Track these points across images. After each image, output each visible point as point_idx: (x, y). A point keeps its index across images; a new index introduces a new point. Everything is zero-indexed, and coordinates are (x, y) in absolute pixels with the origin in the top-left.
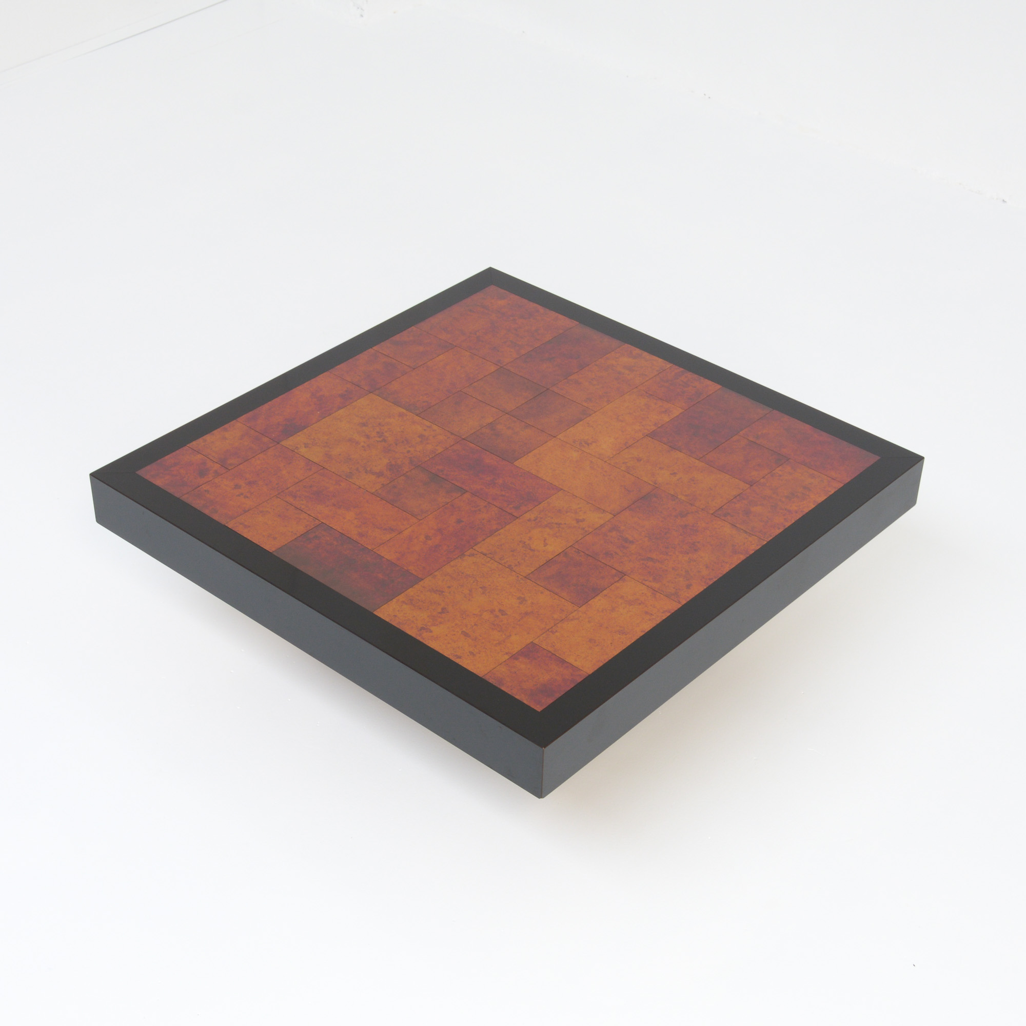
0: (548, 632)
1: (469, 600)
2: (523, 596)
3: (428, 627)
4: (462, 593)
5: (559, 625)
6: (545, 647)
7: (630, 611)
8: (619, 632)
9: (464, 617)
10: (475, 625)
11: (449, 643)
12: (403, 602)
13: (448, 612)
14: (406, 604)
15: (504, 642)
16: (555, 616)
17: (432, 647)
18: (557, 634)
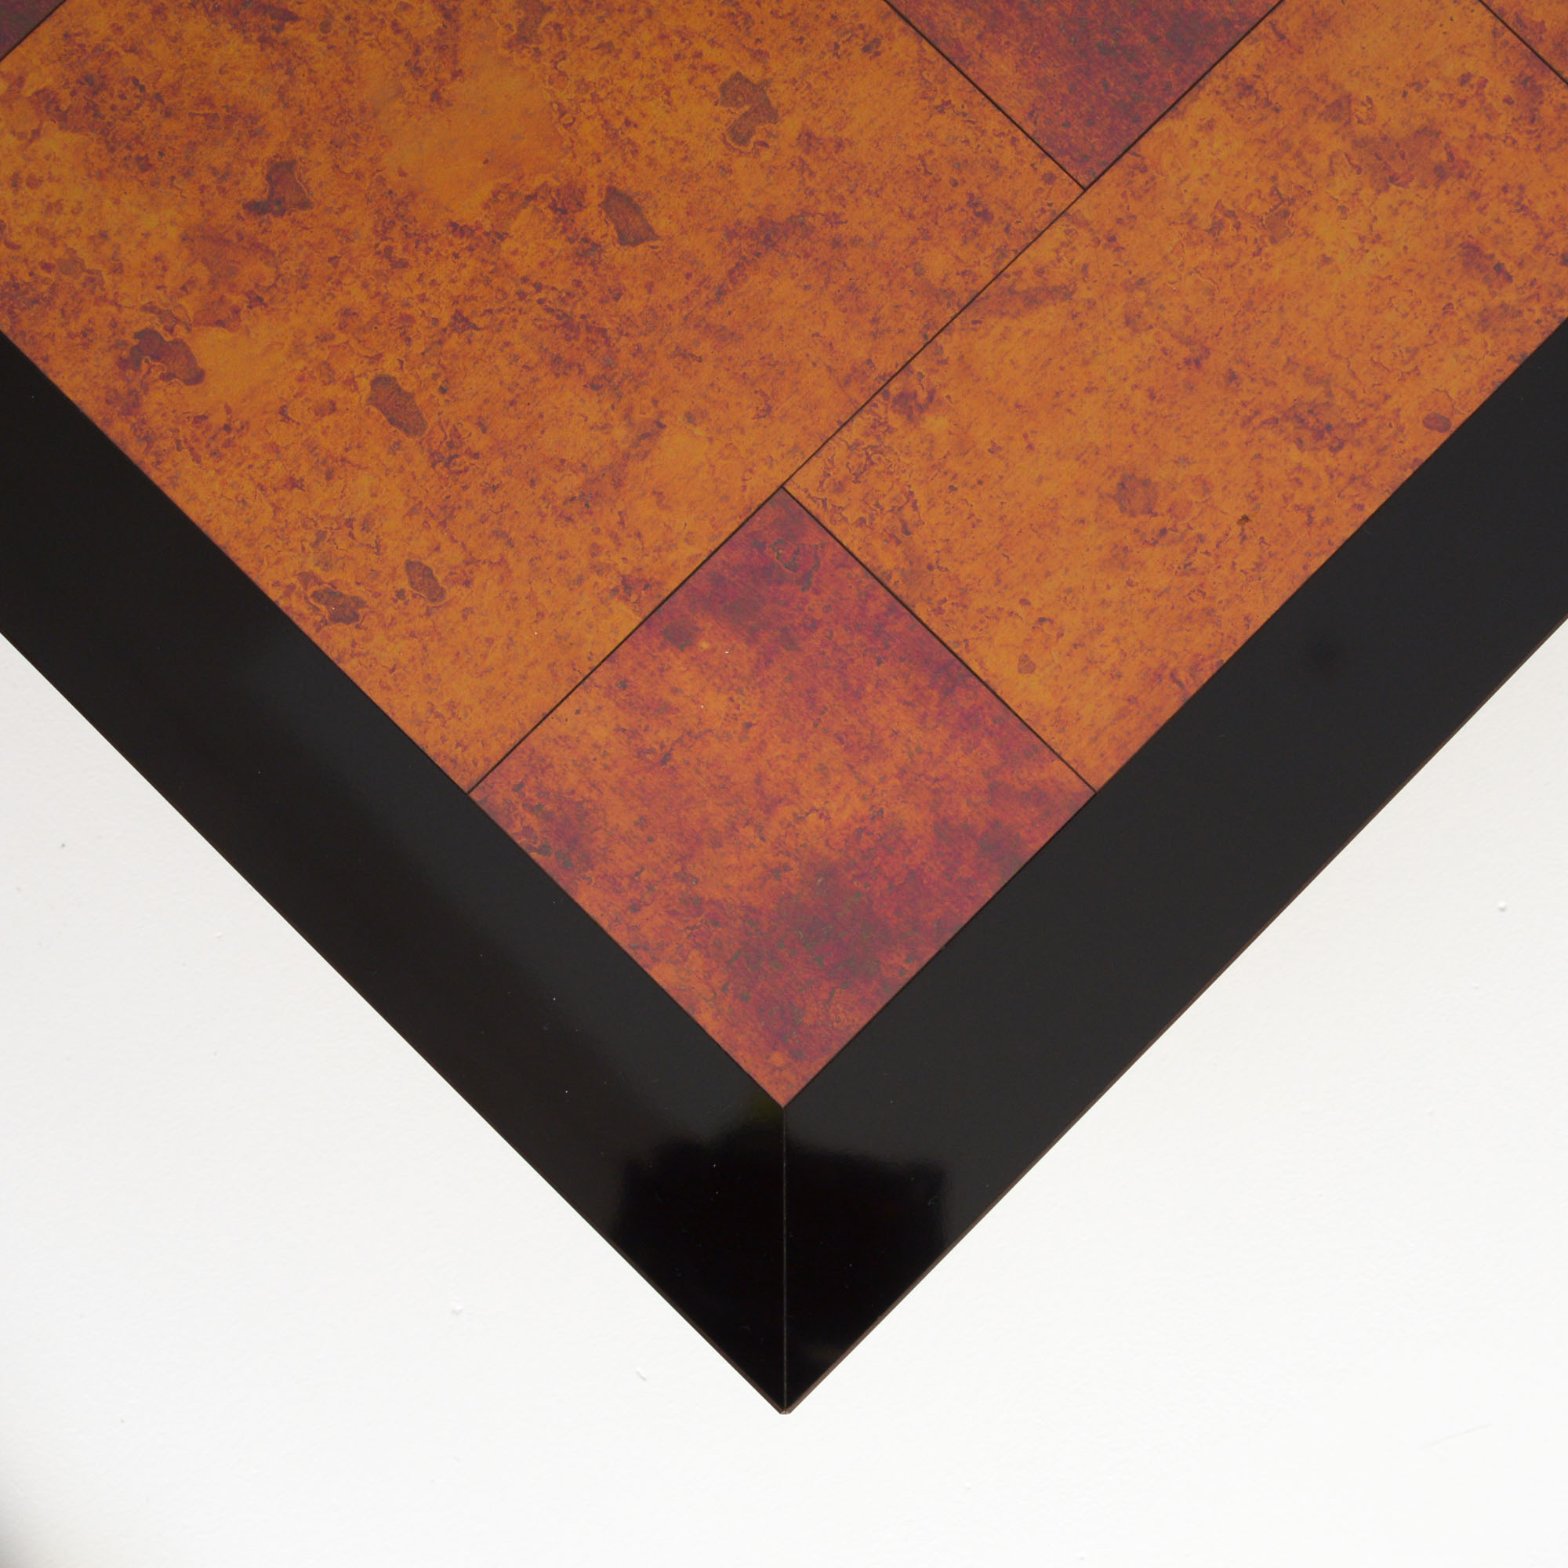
0: (881, 406)
1: (436, 96)
2: (754, 73)
3: (181, 332)
4: (396, 27)
5: (949, 345)
6: (853, 539)
7: (1377, 239)
8: (1301, 422)
9: (398, 253)
10: (461, 322)
11: (293, 483)
12: (46, 101)
13: (304, 205)
14: (63, 119)
15: (618, 484)
16: (937, 263)
17: (192, 511)
18: (936, 423)
